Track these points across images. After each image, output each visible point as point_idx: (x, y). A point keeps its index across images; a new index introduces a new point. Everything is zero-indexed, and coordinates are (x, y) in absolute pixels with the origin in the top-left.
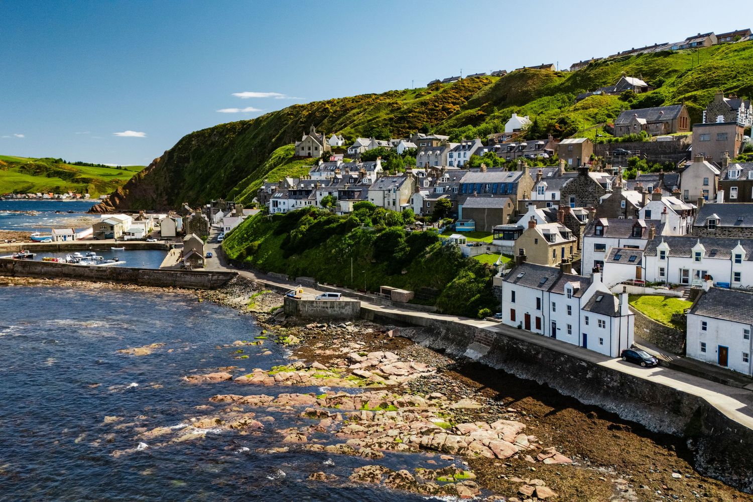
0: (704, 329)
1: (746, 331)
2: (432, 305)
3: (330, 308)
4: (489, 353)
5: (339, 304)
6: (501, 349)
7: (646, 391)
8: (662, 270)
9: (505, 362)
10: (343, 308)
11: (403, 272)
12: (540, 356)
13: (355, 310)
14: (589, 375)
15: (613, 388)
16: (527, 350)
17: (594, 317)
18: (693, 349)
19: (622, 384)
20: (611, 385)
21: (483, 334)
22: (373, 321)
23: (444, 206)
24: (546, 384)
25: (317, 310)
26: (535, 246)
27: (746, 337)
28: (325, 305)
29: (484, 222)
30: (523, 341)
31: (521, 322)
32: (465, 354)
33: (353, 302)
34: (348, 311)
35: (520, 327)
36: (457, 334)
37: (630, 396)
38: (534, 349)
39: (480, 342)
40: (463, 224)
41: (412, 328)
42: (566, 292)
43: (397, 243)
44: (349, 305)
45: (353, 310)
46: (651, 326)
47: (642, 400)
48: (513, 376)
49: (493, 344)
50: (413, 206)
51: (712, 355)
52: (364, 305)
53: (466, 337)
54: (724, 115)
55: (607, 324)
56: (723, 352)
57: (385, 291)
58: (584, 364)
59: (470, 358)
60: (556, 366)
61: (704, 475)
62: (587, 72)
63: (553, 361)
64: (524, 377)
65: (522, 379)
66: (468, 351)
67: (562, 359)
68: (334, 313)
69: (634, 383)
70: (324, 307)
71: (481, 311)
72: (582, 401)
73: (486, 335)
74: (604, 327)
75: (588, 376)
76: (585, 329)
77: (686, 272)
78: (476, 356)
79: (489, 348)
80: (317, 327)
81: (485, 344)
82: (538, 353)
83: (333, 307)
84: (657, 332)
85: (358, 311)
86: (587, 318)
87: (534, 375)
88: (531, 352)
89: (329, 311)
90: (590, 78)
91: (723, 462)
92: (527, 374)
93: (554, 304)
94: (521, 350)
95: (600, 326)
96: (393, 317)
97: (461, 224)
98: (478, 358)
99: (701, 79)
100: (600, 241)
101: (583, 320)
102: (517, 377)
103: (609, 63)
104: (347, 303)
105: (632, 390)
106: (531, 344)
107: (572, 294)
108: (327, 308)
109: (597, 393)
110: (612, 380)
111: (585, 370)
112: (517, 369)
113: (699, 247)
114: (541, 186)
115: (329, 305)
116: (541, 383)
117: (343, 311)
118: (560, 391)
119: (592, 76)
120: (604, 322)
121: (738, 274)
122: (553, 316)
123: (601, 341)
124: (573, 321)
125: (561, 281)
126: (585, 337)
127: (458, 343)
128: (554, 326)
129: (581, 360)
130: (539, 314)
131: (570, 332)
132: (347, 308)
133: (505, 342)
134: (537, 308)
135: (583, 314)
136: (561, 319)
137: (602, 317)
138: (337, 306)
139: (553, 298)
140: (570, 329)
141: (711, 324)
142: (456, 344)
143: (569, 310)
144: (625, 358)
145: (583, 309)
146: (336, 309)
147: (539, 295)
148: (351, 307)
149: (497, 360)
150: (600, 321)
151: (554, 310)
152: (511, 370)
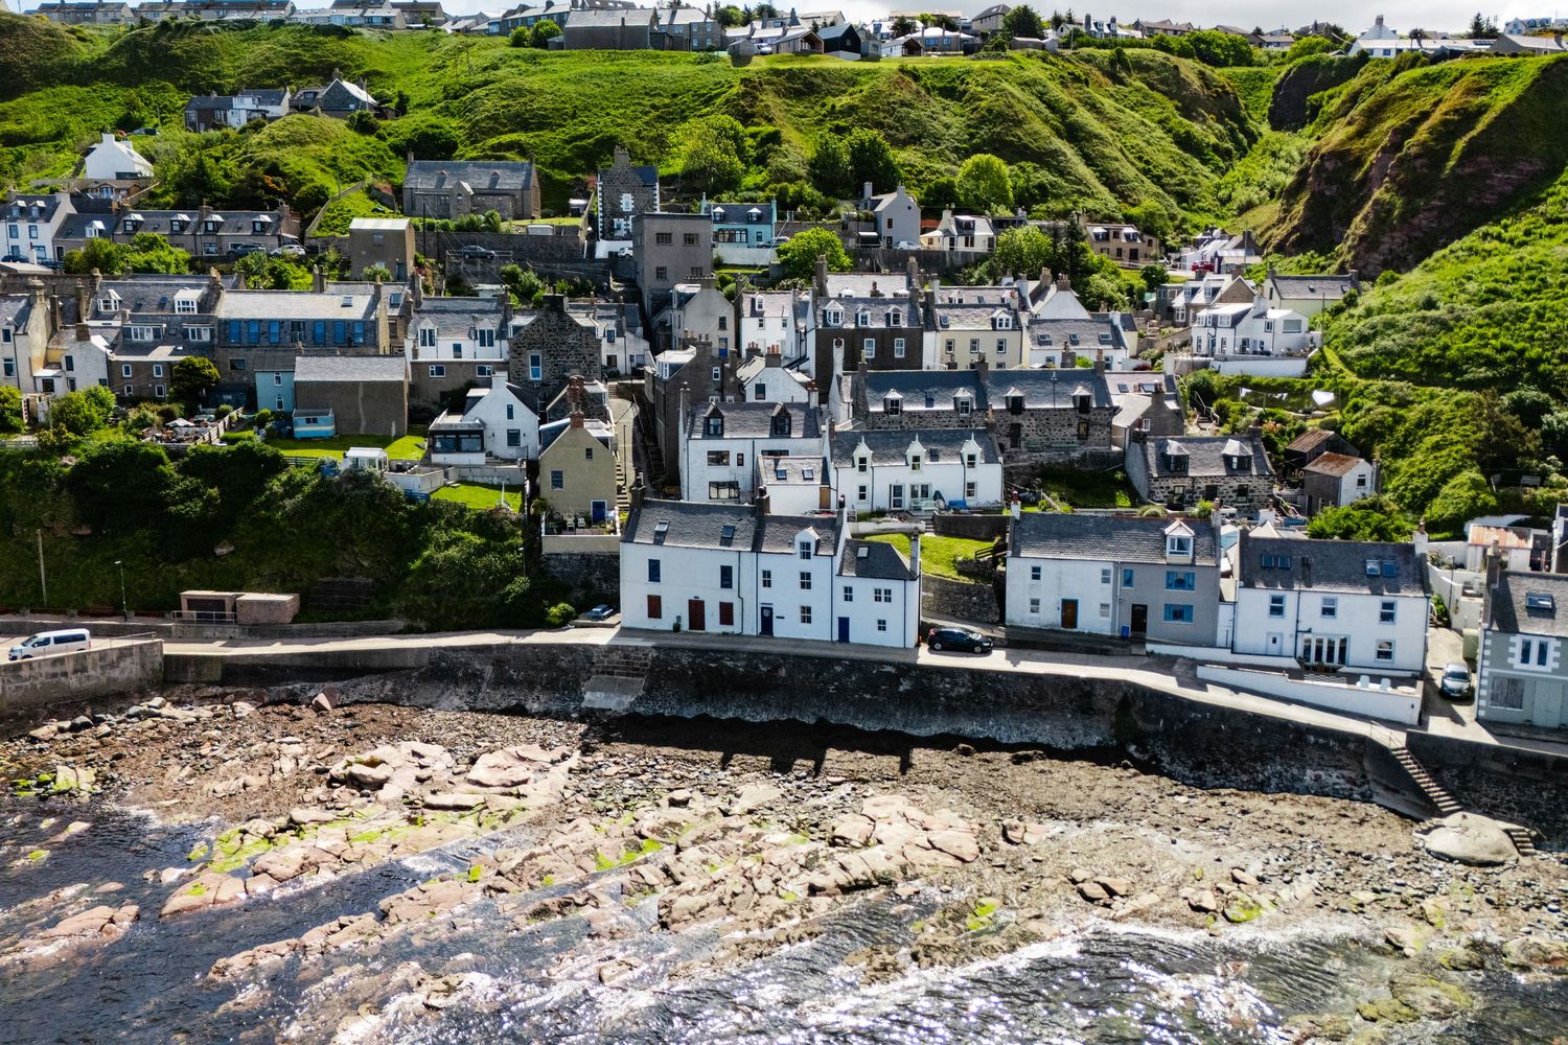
0: (1036, 577)
1: (1105, 572)
2: (385, 615)
3: (75, 672)
4: (648, 690)
5: (101, 659)
6: (679, 677)
7: (1026, 689)
8: (863, 489)
9: (701, 699)
10: (113, 665)
11: (218, 551)
12: (783, 672)
13: (149, 666)
14: (905, 686)
15: (959, 698)
16: (746, 667)
17: (865, 587)
19: (977, 689)
20: (953, 695)
21: (616, 657)
22: (221, 684)
23: (205, 376)
24: (821, 721)
25: (34, 686)
26: (586, 463)
27: (1105, 581)
28: (58, 669)
29: (357, 413)
30: (732, 653)
31: (679, 618)
32: (583, 705)
33: (140, 647)
34: (130, 670)
35: (677, 628)
36: (534, 668)
37: (996, 704)
38: (765, 663)
39: (611, 673)
40: (315, 421)
41: (374, 677)
42: (797, 549)
43: (162, 481)
44: (131, 655)
45: (143, 666)
46: (933, 586)
47: (1021, 705)
48: (736, 721)
49: (651, 670)
50: (70, 374)
51: (1050, 615)
52: (172, 649)
53: (564, 671)
54: (633, 193)
55: (897, 595)
56: (1070, 608)
57: (194, 603)
58: (889, 669)
59: (603, 710)
60: (825, 683)
62: (163, 41)
63: (817, 676)
64: (764, 717)
65: (762, 723)
66: (588, 696)
67: (838, 669)
68: (87, 684)
69: (1000, 681)
70: (54, 675)
71: (554, 610)
72: (908, 731)
73: (626, 657)
74: (888, 600)
75: (901, 689)
76: (843, 609)
77: (897, 490)
78: (620, 703)
79: (641, 682)
80: (61, 730)
81: (628, 675)
82: (776, 668)
83: (84, 670)
84: (947, 594)
85: (157, 666)
86: (848, 590)
87: (784, 709)
88: (757, 668)
89: (73, 682)
90: (175, 57)
91: (1216, 762)
92: (767, 710)
93: (767, 574)
94: (733, 671)
95: (878, 599)
96: (298, 662)
97: (308, 421)
98: (626, 706)
99: (513, 110)
100: (717, 445)
101: (840, 594)
102: (748, 723)
103: (211, 28)
104: (124, 653)
105: (998, 694)
106: (755, 655)
107: (813, 551)
108: (65, 674)
109: (934, 713)
110: (956, 684)
111: (894, 680)
112: (740, 706)
113: (917, 448)
114: (427, 328)
115: (69, 667)
116: (811, 720)
117: (115, 673)
118: (860, 726)
119: (178, 52)
120: (888, 592)
121: (971, 486)
122: (766, 595)
123: (882, 625)
124: (816, 598)
125: (769, 530)
126: (844, 623)
127: (551, 686)
128: (767, 614)
129: (882, 663)
130: (728, 596)
131: (807, 619)
132: (126, 663)
133: (684, 661)
134: (723, 586)
135: (840, 583)
136: (785, 599)
137: (883, 584)
138: (94, 664)
139: (766, 562)
140: (806, 614)
141: (1047, 570)
142: (545, 688)
143: (806, 580)
144: (938, 646)
145: (840, 574)
146: (91, 672)
147: (729, 560)
148: (136, 659)
149: (680, 701)
150: (878, 591)
151: (767, 584)
152: (726, 712)
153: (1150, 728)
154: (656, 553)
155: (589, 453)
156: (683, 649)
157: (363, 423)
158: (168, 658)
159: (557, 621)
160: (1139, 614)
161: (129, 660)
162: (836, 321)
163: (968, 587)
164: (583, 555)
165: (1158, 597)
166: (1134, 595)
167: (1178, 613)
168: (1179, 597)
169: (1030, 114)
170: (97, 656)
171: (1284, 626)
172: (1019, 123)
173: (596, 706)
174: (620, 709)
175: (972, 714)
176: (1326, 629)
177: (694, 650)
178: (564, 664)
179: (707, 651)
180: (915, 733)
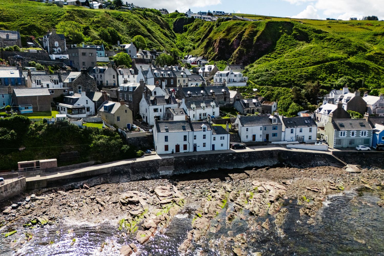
0: (247, 131)
1: (261, 128)
2: (87, 161)
3: (5, 191)
4: (175, 168)
5: (11, 186)
6: (182, 164)
7: (259, 154)
8: (194, 115)
9: (189, 168)
10: (14, 187)
11: (20, 149)
12: (207, 159)
13: (23, 186)
14: (235, 158)
15: (246, 158)
16: (198, 159)
17: (218, 137)
19: (250, 156)
21: (165, 161)
24: (219, 169)
26: (125, 114)
27: (261, 130)
29: (37, 105)
31: (173, 150)
32: (160, 175)
33: (20, 180)
34: (18, 188)
35: (173, 152)
36: (142, 168)
37: (254, 159)
38: (201, 157)
39: (164, 166)
40: (28, 108)
41: (96, 177)
42: (202, 129)
44: (18, 183)
45: (21, 186)
47: (259, 158)
48: (200, 172)
49: (175, 163)
52: (28, 179)
53: (151, 167)
55: (226, 138)
56: (254, 136)
57: (22, 165)
59: (166, 175)
60: (217, 160)
63: (215, 158)
64: (206, 170)
65: (206, 171)
66: (160, 172)
67: (219, 156)
68: (8, 194)
71: (138, 152)
72: (239, 167)
73: (167, 161)
74: (223, 139)
75: (234, 158)
76: (213, 142)
78: (170, 173)
79: (172, 167)
81: (168, 165)
82: (205, 158)
83: (7, 190)
85: (25, 185)
86: (214, 138)
87: (210, 168)
88: (200, 159)
89: (4, 194)
91: (303, 163)
92: (206, 168)
93: (195, 136)
94: (195, 160)
95: (221, 139)
96: (71, 177)
97: (26, 108)
98: (172, 173)
102: (202, 172)
104: (16, 183)
106: (198, 156)
107: (206, 129)
108: (2, 192)
109: (242, 163)
110: (245, 156)
111: (232, 157)
112: (199, 169)
113: (204, 104)
114: (39, 80)
117: (15, 190)
120: (224, 137)
121: (214, 112)
122: (195, 142)
123: (222, 145)
124: (207, 141)
125: (194, 126)
126: (213, 146)
127: (149, 171)
128: (195, 146)
129: (229, 153)
130: (186, 143)
131: (204, 146)
132: (17, 186)
133: (183, 160)
134: (184, 140)
135: (213, 136)
136: (199, 142)
137: (222, 135)
138: (9, 188)
139: (195, 133)
140: (204, 145)
141: (250, 128)
142: (148, 173)
143: (204, 137)
144: (235, 148)
145: (213, 134)
146: (9, 190)
147: (186, 134)
148: (19, 184)
149: (184, 170)
150: (221, 137)
151: (195, 139)
152: (196, 170)
153: (285, 159)
154: (167, 134)
155: (126, 111)
156: (182, 157)
157: (39, 108)
158: (27, 182)
159: (140, 155)
160: (267, 136)
161: (18, 185)
162: (158, 75)
163: (233, 134)
164: (137, 138)
165: (271, 132)
166: (266, 132)
167: (274, 135)
168: (275, 131)
169: (140, 26)
170: (10, 185)
171: (293, 135)
172: (139, 28)
173: (164, 174)
174: (170, 174)
175: (250, 162)
176: (300, 135)
177: (185, 157)
178: (151, 165)
179: (188, 156)
180: (240, 168)
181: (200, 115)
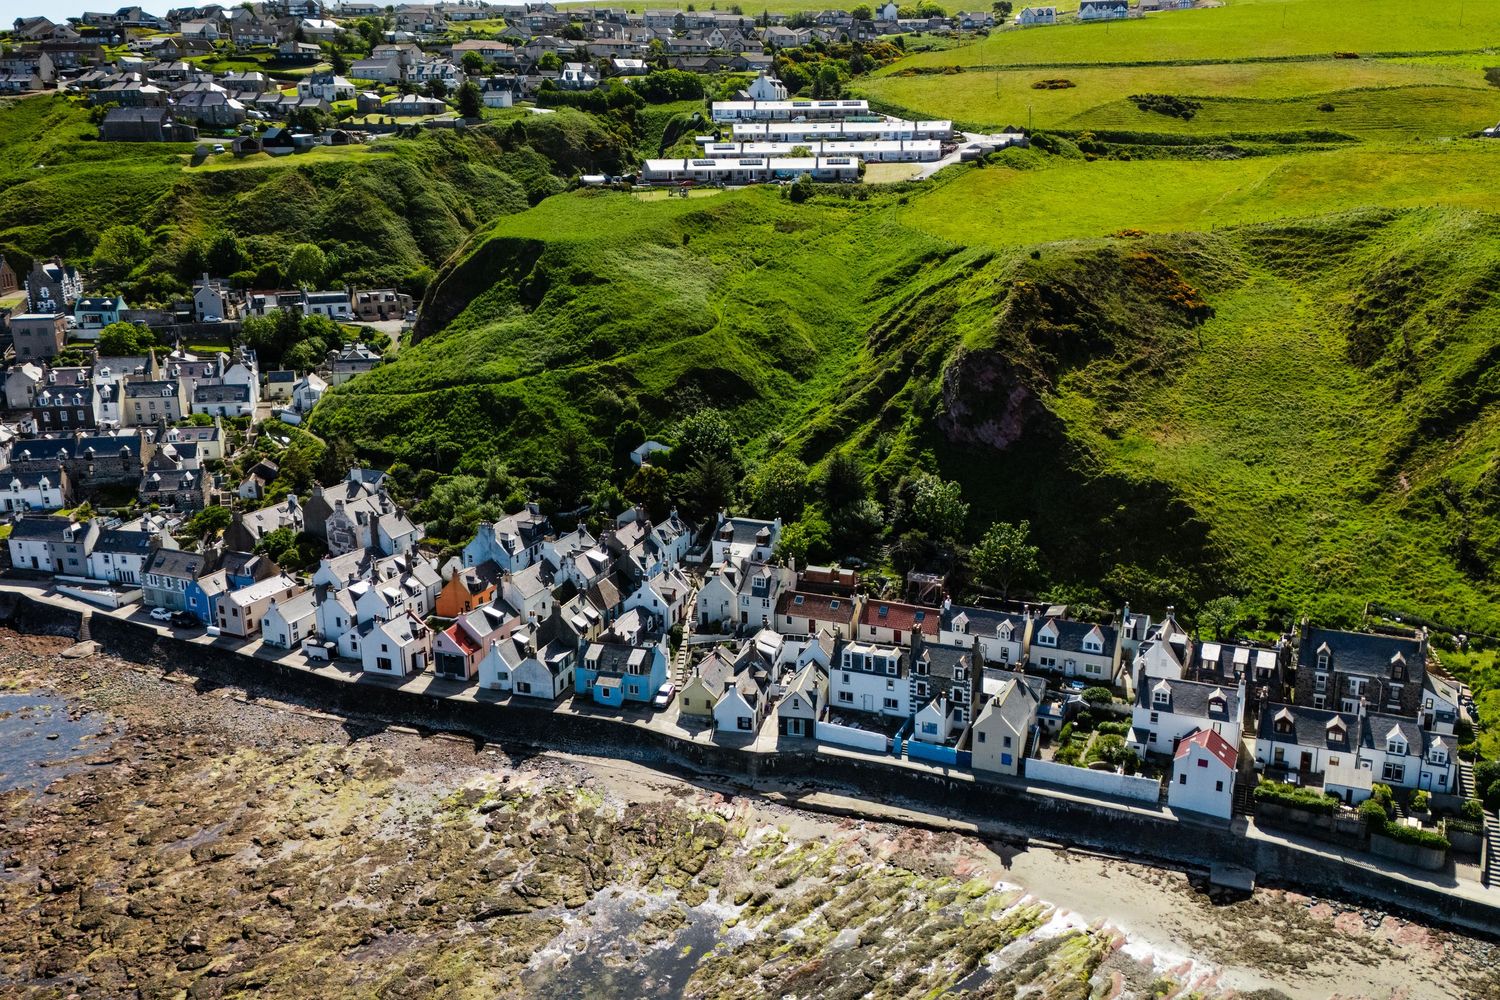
0: (21, 548)
1: (45, 547)
18: (16, 561)
27: (46, 550)
51: (28, 563)
56: (34, 560)
61: (22, 633)
99: (22, 209)
113: (17, 482)
121: (46, 498)
141: (24, 544)
160: (60, 562)
165: (66, 556)
166: (57, 555)
167: (74, 562)
168: (72, 555)
169: (372, 200)
171: (110, 567)
172: (359, 210)
176: (124, 568)
181: (9, 502)
